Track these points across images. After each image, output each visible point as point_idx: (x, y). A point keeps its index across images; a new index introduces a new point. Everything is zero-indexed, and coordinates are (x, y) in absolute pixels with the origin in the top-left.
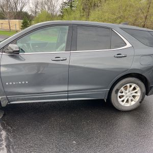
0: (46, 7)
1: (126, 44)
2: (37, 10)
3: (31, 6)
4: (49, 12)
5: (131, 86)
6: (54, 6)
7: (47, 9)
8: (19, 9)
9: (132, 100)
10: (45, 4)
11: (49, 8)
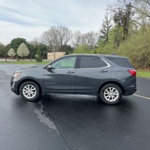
0: (87, 40)
1: (107, 65)
2: (79, 43)
3: (74, 40)
4: (89, 44)
5: (112, 89)
6: (93, 39)
7: (87, 42)
8: (64, 43)
9: (114, 98)
10: (86, 38)
11: (89, 41)
